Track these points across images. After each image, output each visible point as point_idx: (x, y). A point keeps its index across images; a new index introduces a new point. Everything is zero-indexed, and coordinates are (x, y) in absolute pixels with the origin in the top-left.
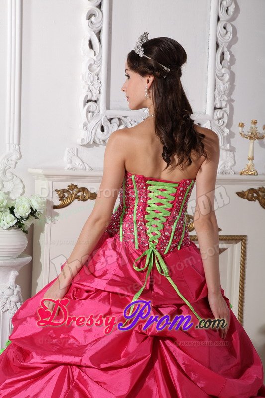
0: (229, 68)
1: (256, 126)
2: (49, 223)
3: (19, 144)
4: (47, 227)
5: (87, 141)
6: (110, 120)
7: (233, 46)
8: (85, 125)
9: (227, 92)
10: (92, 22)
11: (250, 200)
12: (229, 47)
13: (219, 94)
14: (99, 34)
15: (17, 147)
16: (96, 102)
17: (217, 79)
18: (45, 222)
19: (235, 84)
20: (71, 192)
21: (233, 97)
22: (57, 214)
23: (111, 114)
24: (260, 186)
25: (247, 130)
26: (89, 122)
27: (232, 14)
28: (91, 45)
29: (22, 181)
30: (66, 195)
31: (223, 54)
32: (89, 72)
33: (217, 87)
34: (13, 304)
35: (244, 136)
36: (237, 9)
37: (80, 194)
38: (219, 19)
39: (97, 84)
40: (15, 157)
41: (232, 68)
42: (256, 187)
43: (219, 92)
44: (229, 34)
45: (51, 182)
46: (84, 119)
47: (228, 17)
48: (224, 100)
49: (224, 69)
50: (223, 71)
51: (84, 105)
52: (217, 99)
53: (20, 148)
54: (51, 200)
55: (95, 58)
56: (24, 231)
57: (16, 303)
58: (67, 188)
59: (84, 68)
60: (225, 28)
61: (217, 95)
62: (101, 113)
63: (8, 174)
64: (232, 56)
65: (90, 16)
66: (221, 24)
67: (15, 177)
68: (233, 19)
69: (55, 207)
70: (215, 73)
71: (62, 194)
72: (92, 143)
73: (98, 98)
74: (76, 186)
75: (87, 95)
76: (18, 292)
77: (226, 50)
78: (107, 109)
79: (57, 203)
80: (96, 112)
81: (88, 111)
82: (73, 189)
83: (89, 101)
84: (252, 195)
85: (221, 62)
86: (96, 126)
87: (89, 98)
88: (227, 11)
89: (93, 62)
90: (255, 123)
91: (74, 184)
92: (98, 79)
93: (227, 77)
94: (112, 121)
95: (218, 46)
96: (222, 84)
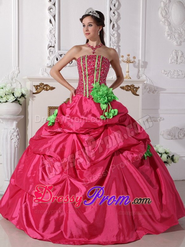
0: (117, 31)
1: (130, 57)
2: (31, 100)
3: (19, 66)
4: (30, 102)
5: (50, 65)
6: (61, 55)
7: (119, 21)
8: (49, 58)
9: (116, 42)
10: (51, 12)
11: (127, 90)
12: (117, 22)
13: (112, 43)
14: (54, 17)
15: (18, 68)
16: (54, 47)
17: (111, 36)
18: (30, 100)
19: (120, 38)
20: (41, 86)
21: (119, 44)
22: (35, 97)
23: (61, 52)
24: (132, 84)
25: (125, 59)
26: (51, 56)
27: (117, 7)
28: (50, 21)
29: (20, 83)
30: (39, 88)
31: (114, 25)
32: (50, 33)
33: (111, 39)
34: (15, 136)
35: (124, 61)
36: (119, 4)
37: (45, 87)
38: (111, 9)
39: (54, 39)
40: (17, 72)
41: (119, 31)
42: (130, 85)
43: (112, 42)
44: (116, 16)
45: (32, 82)
46: (48, 55)
47: (115, 8)
48: (115, 46)
49: (114, 31)
50: (114, 32)
51: (48, 49)
52: (111, 45)
53: (19, 69)
54: (31, 90)
55: (52, 27)
56: (20, 104)
57: (16, 136)
58: (39, 85)
59: (48, 32)
60: (114, 13)
61: (111, 43)
62: (56, 52)
63: (14, 80)
64: (118, 26)
65: (50, 9)
66: (112, 11)
67: (17, 81)
68: (118, 9)
69: (34, 93)
70: (110, 33)
71: (36, 87)
72: (52, 65)
73: (54, 45)
74: (43, 84)
75: (49, 44)
76: (17, 131)
77: (115, 23)
78: (59, 50)
79: (35, 91)
80: (54, 51)
81: (50, 51)
82: (42, 85)
83: (51, 47)
84: (128, 88)
85: (113, 29)
86: (54, 58)
87: (50, 45)
88: (115, 5)
89: (52, 29)
90: (129, 55)
91: (42, 83)
92: (54, 36)
93: (116, 35)
94: (62, 56)
95: (111, 21)
96: (114, 38)
